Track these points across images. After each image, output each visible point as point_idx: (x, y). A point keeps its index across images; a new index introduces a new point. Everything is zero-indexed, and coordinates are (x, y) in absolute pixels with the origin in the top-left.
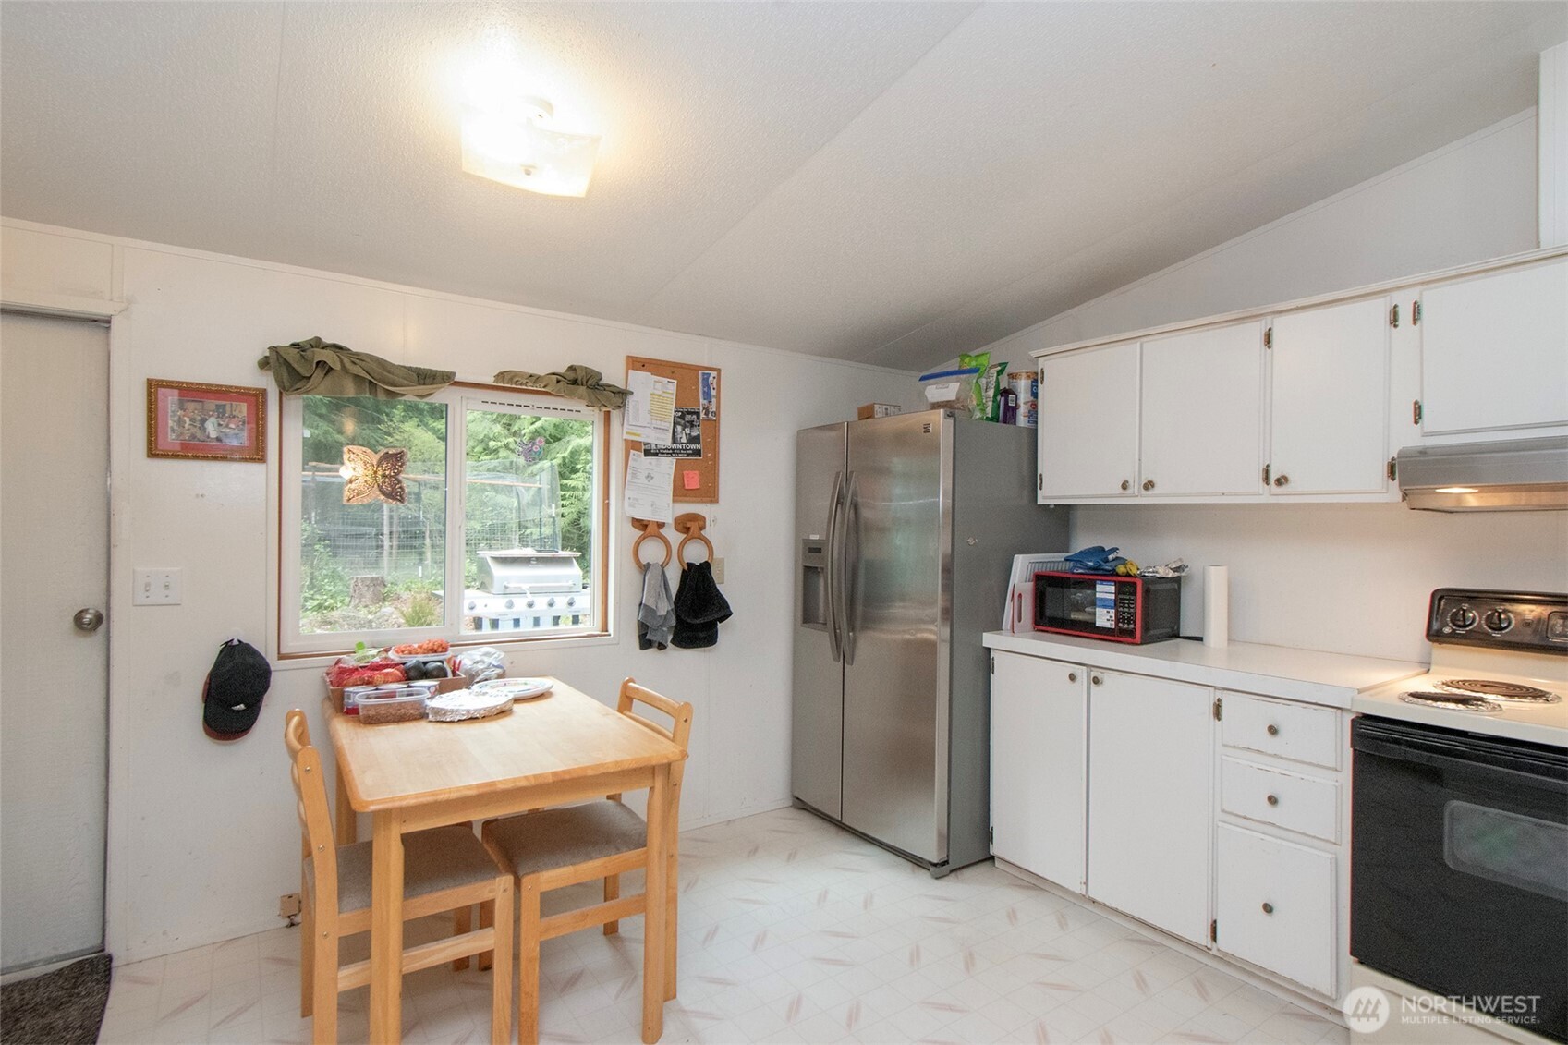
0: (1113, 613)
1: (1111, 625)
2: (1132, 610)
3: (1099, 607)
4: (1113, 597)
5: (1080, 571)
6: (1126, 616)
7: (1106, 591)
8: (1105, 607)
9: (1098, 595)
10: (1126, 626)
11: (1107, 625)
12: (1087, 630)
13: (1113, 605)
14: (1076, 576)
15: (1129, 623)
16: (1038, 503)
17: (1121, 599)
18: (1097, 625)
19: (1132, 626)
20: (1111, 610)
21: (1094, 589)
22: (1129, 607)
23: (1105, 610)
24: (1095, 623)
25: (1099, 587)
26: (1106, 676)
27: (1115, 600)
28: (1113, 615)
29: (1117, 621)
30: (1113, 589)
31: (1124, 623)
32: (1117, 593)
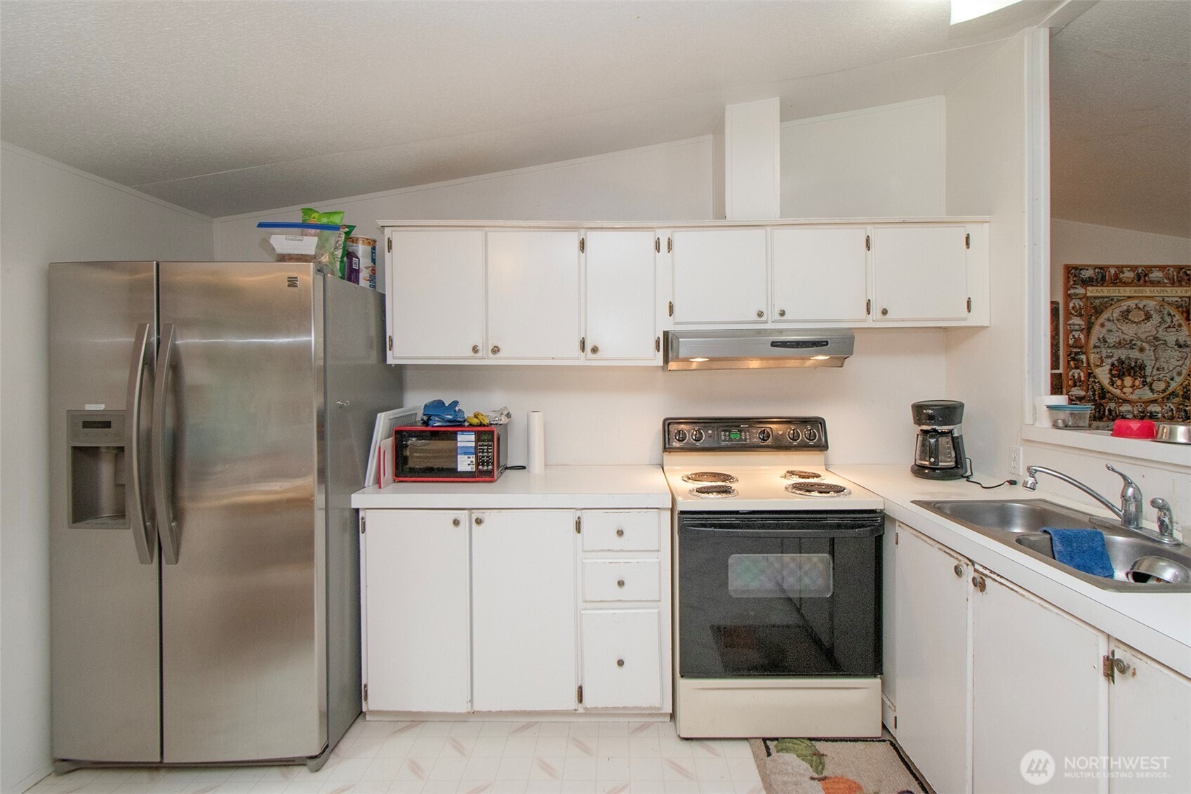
0: (473, 458)
1: (472, 468)
2: (490, 454)
3: (461, 454)
4: (473, 444)
5: (438, 424)
6: (485, 459)
7: (466, 440)
8: (465, 453)
9: (459, 444)
10: (485, 468)
11: (469, 469)
12: (448, 474)
13: (473, 451)
14: (436, 429)
15: (488, 465)
16: (388, 363)
17: (480, 446)
18: (459, 470)
19: (490, 467)
20: (472, 456)
21: (456, 439)
22: (488, 452)
23: (466, 457)
24: (457, 469)
25: (460, 437)
26: (486, 516)
27: (476, 447)
28: (474, 460)
29: (478, 464)
30: (473, 437)
31: (483, 465)
32: (478, 440)
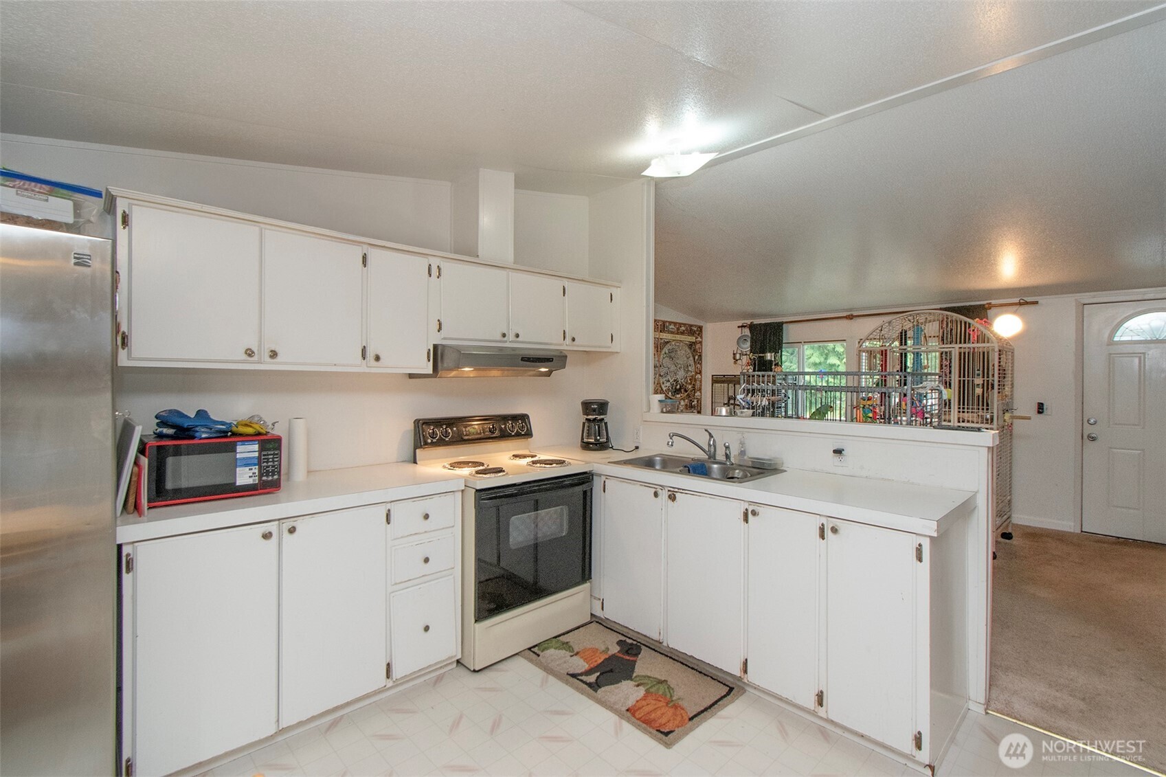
0: (256, 470)
1: (254, 480)
2: (276, 463)
3: (241, 466)
4: (256, 454)
5: (204, 436)
6: (270, 469)
7: (248, 450)
8: (246, 465)
9: (238, 456)
10: (270, 478)
11: (250, 481)
12: (227, 491)
13: (256, 461)
14: (202, 441)
15: (273, 475)
16: (120, 365)
17: (264, 455)
18: (238, 484)
19: (276, 477)
20: (253, 467)
21: (234, 451)
22: (273, 461)
23: (247, 469)
24: (235, 483)
25: (240, 448)
27: (259, 458)
28: (257, 471)
29: (261, 475)
30: (256, 447)
31: (267, 476)
32: (261, 450)
